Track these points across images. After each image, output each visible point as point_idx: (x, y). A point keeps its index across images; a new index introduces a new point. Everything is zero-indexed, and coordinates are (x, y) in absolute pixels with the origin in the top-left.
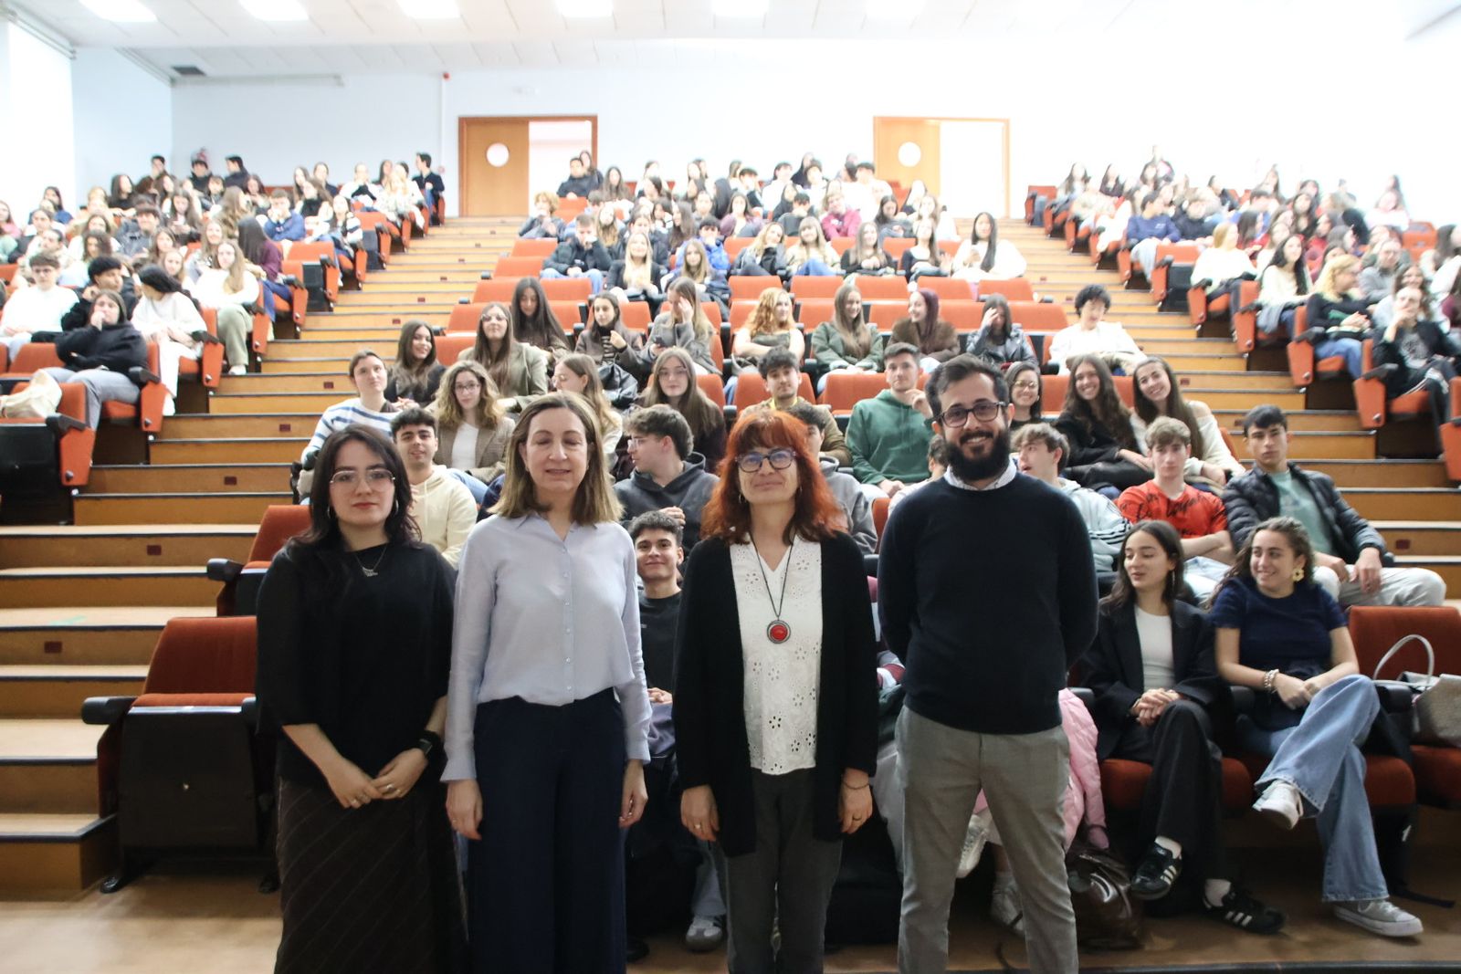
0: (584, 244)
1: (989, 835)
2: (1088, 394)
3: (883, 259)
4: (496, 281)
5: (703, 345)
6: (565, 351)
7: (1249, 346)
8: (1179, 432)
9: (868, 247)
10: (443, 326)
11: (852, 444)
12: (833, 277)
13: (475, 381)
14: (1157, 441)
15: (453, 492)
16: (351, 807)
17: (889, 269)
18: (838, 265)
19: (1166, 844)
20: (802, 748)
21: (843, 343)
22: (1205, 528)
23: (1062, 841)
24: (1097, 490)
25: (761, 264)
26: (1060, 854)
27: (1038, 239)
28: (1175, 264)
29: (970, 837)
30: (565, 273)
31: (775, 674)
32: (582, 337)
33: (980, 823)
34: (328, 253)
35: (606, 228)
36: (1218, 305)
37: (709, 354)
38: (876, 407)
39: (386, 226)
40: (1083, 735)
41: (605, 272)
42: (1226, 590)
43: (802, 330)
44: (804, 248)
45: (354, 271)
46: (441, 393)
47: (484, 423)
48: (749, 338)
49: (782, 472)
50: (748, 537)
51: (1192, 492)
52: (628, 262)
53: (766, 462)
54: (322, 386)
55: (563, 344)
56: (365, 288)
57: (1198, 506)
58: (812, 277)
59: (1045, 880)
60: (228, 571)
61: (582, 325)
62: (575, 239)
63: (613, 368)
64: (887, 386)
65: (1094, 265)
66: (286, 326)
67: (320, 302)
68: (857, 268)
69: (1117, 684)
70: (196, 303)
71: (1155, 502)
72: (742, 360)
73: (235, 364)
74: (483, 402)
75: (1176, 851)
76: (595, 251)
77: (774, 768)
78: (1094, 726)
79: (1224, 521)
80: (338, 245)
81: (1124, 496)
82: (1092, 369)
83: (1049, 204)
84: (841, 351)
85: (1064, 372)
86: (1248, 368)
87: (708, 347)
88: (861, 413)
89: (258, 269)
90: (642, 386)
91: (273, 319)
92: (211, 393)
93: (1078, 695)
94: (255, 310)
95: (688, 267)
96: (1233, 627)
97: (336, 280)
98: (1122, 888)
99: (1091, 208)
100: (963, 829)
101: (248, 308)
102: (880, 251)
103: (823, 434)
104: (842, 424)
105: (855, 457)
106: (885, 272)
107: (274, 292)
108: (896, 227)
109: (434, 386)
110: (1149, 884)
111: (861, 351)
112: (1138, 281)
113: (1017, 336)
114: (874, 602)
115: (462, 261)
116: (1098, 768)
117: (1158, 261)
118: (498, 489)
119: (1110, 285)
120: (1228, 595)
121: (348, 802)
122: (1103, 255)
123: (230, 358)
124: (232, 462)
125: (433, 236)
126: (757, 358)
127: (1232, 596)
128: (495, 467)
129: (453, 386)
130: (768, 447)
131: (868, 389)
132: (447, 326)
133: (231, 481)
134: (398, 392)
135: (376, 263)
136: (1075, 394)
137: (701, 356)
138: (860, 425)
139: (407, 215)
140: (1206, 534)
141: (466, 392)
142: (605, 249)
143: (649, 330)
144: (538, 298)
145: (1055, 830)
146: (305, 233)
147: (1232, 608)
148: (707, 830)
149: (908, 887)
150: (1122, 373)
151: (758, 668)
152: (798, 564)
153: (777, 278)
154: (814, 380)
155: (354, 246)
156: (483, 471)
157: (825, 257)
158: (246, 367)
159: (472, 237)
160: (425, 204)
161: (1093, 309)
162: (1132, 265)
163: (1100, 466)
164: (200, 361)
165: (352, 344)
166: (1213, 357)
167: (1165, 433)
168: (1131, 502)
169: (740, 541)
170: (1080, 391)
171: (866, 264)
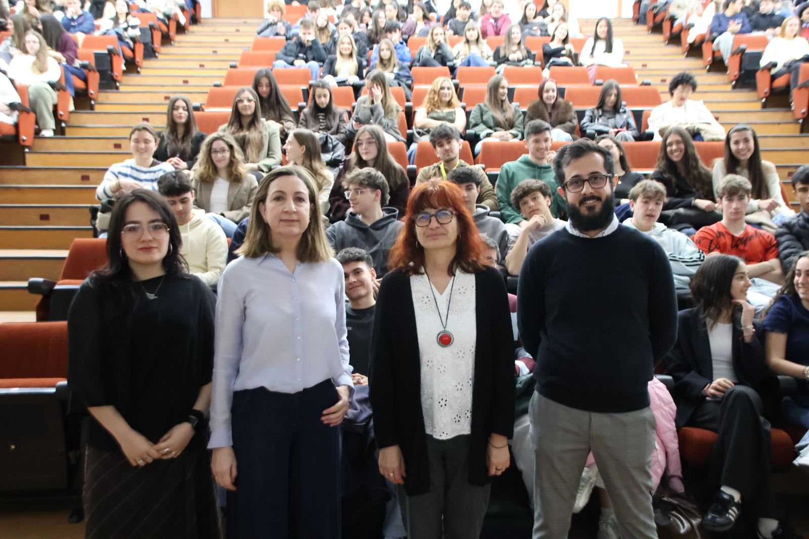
0: (306, 42)
1: (596, 482)
2: (676, 157)
3: (525, 53)
4: (241, 69)
5: (392, 120)
6: (292, 123)
7: (804, 113)
8: (744, 186)
9: (514, 44)
10: (203, 102)
11: (500, 195)
12: (488, 68)
13: (226, 147)
14: (726, 193)
15: (209, 230)
16: (138, 466)
17: (530, 61)
18: (492, 58)
19: (728, 491)
20: (462, 421)
21: (493, 118)
22: (761, 256)
23: (649, 489)
24: (680, 230)
25: (434, 57)
26: (648, 499)
27: (642, 35)
28: (747, 51)
29: (582, 483)
30: (292, 64)
31: (442, 369)
32: (304, 113)
33: (590, 474)
34: (115, 45)
35: (322, 30)
36: (780, 82)
37: (397, 126)
38: (518, 167)
39: (157, 24)
40: (665, 410)
41: (321, 64)
42: (777, 305)
43: (464, 108)
44: (467, 45)
45: (134, 58)
46: (201, 156)
47: (233, 178)
48: (426, 114)
49: (445, 226)
50: (423, 270)
51: (751, 230)
52: (338, 55)
53: (433, 219)
54: (112, 146)
55: (291, 119)
56: (143, 72)
57: (755, 241)
58: (472, 68)
59: (636, 517)
60: (44, 287)
61: (304, 104)
62: (299, 38)
63: (327, 137)
64: (527, 152)
65: (684, 53)
66: (83, 100)
67: (109, 82)
68: (506, 60)
69: (692, 373)
70: (12, 81)
71: (722, 237)
72: (421, 131)
73: (45, 128)
74: (232, 163)
75: (737, 497)
76: (314, 47)
77: (442, 434)
78: (674, 404)
79: (775, 252)
80: (120, 38)
81: (698, 234)
82: (679, 138)
83: (652, 6)
84: (492, 124)
85: (658, 139)
86: (802, 131)
87: (396, 121)
88: (507, 172)
89: (59, 55)
90: (348, 152)
91: (74, 95)
92: (27, 150)
93: (662, 381)
94: (58, 87)
95: (382, 60)
96: (782, 331)
97: (120, 66)
98: (694, 522)
99: (683, 9)
100: (578, 478)
101: (53, 85)
102: (523, 47)
103: (479, 189)
104: (493, 178)
105: (502, 204)
106: (526, 63)
107: (73, 73)
108: (535, 28)
109: (196, 151)
110: (719, 520)
111: (507, 123)
112: (717, 65)
113: (625, 112)
114: (514, 312)
115: (215, 52)
116: (676, 434)
117: (734, 49)
118: (243, 228)
119: (696, 69)
120: (778, 308)
121: (136, 461)
122: (691, 45)
123: (41, 123)
124: (47, 203)
125: (193, 32)
126: (431, 129)
127: (782, 309)
128: (242, 210)
129: (210, 151)
130: (435, 208)
131: (512, 153)
132: (205, 102)
133: (44, 218)
134: (169, 154)
135: (150, 53)
136: (666, 157)
137: (391, 128)
138: (506, 181)
139: (172, 16)
140: (761, 261)
141: (220, 155)
142: (321, 47)
143: (353, 108)
144: (270, 85)
145: (645, 482)
146: (94, 28)
147: (782, 317)
148: (398, 477)
149: (537, 520)
150: (702, 139)
151: (430, 364)
152: (459, 289)
153: (447, 69)
154: (473, 146)
155: (133, 39)
156: (233, 214)
157: (482, 52)
158: (54, 130)
159: (222, 34)
160: (186, 7)
161: (683, 92)
162: (714, 53)
163: (681, 210)
164: (16, 126)
165: (134, 115)
166: (774, 124)
167: (733, 187)
168: (704, 238)
169: (417, 272)
170: (670, 155)
171: (512, 57)
